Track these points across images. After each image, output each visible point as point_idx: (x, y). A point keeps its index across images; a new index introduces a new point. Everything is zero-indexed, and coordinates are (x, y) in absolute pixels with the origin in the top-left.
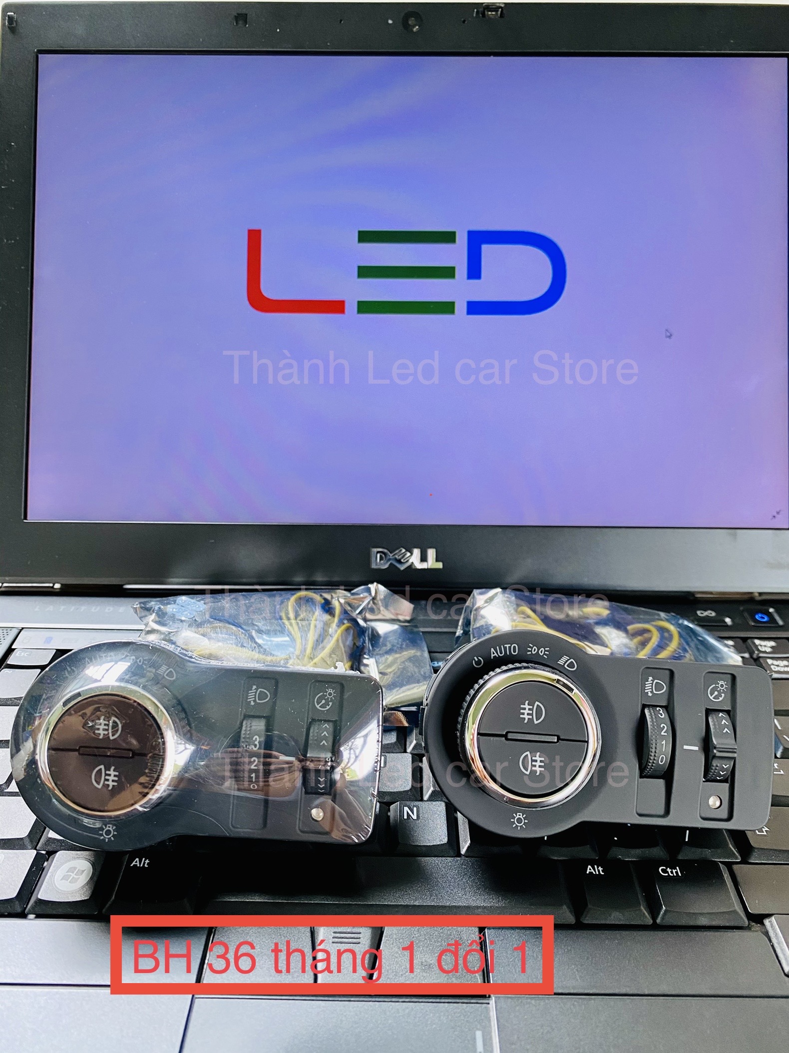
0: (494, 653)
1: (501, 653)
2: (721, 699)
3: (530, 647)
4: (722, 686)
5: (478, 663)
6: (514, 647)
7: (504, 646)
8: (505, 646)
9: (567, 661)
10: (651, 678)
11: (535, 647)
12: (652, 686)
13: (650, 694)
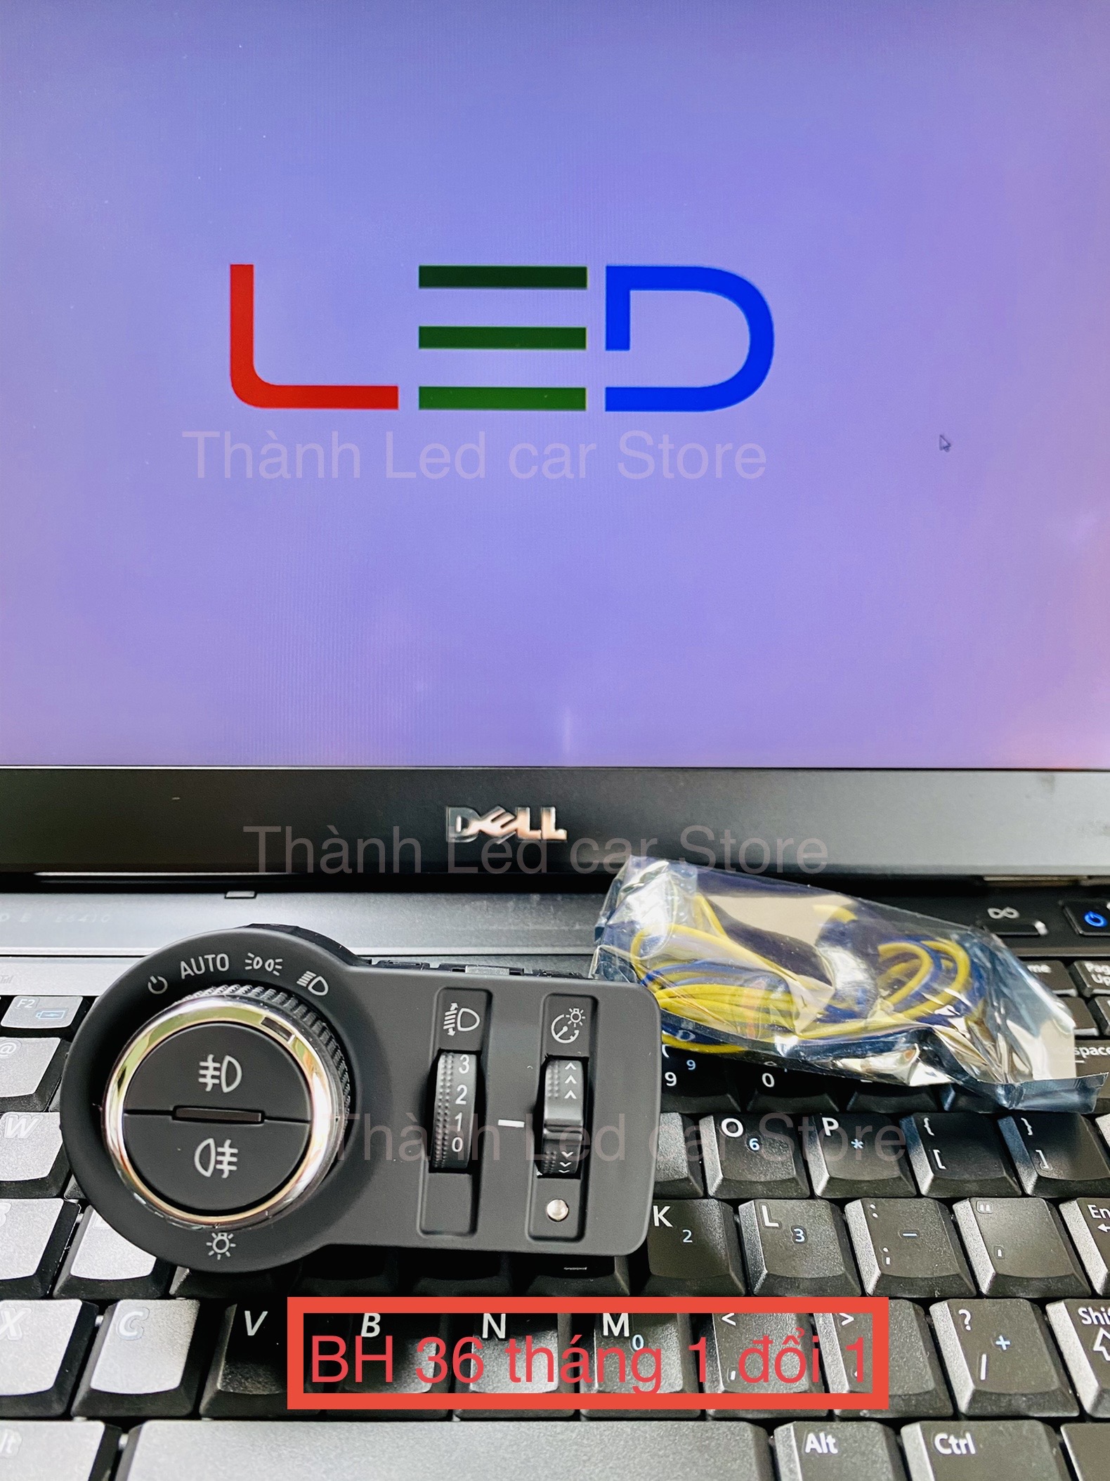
0: (185, 970)
1: (199, 969)
2: (573, 1039)
3: (250, 958)
4: (576, 1017)
5: (159, 986)
6: (222, 959)
7: (203, 958)
8: (206, 957)
9: (312, 980)
10: (454, 1006)
11: (258, 958)
12: (456, 1019)
13: (452, 1033)
